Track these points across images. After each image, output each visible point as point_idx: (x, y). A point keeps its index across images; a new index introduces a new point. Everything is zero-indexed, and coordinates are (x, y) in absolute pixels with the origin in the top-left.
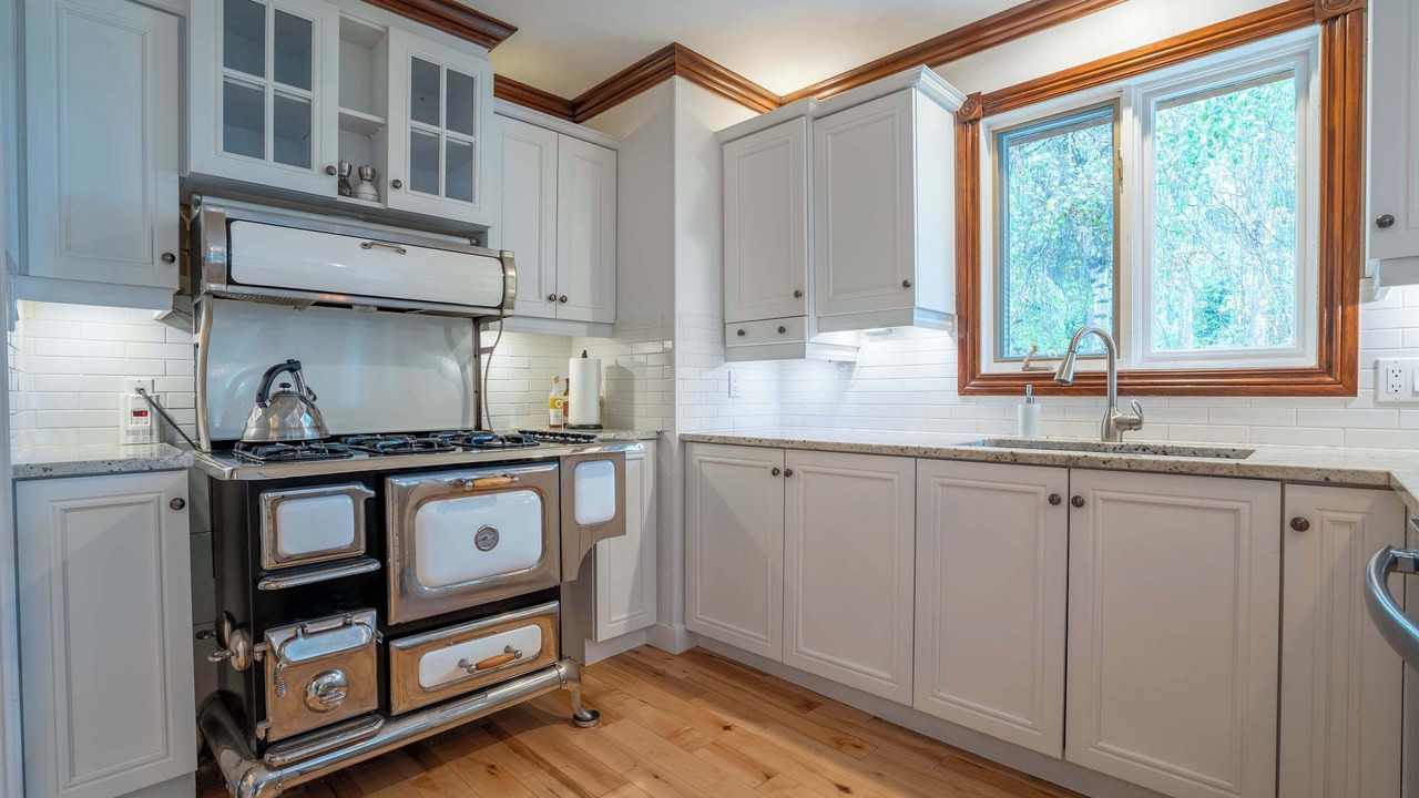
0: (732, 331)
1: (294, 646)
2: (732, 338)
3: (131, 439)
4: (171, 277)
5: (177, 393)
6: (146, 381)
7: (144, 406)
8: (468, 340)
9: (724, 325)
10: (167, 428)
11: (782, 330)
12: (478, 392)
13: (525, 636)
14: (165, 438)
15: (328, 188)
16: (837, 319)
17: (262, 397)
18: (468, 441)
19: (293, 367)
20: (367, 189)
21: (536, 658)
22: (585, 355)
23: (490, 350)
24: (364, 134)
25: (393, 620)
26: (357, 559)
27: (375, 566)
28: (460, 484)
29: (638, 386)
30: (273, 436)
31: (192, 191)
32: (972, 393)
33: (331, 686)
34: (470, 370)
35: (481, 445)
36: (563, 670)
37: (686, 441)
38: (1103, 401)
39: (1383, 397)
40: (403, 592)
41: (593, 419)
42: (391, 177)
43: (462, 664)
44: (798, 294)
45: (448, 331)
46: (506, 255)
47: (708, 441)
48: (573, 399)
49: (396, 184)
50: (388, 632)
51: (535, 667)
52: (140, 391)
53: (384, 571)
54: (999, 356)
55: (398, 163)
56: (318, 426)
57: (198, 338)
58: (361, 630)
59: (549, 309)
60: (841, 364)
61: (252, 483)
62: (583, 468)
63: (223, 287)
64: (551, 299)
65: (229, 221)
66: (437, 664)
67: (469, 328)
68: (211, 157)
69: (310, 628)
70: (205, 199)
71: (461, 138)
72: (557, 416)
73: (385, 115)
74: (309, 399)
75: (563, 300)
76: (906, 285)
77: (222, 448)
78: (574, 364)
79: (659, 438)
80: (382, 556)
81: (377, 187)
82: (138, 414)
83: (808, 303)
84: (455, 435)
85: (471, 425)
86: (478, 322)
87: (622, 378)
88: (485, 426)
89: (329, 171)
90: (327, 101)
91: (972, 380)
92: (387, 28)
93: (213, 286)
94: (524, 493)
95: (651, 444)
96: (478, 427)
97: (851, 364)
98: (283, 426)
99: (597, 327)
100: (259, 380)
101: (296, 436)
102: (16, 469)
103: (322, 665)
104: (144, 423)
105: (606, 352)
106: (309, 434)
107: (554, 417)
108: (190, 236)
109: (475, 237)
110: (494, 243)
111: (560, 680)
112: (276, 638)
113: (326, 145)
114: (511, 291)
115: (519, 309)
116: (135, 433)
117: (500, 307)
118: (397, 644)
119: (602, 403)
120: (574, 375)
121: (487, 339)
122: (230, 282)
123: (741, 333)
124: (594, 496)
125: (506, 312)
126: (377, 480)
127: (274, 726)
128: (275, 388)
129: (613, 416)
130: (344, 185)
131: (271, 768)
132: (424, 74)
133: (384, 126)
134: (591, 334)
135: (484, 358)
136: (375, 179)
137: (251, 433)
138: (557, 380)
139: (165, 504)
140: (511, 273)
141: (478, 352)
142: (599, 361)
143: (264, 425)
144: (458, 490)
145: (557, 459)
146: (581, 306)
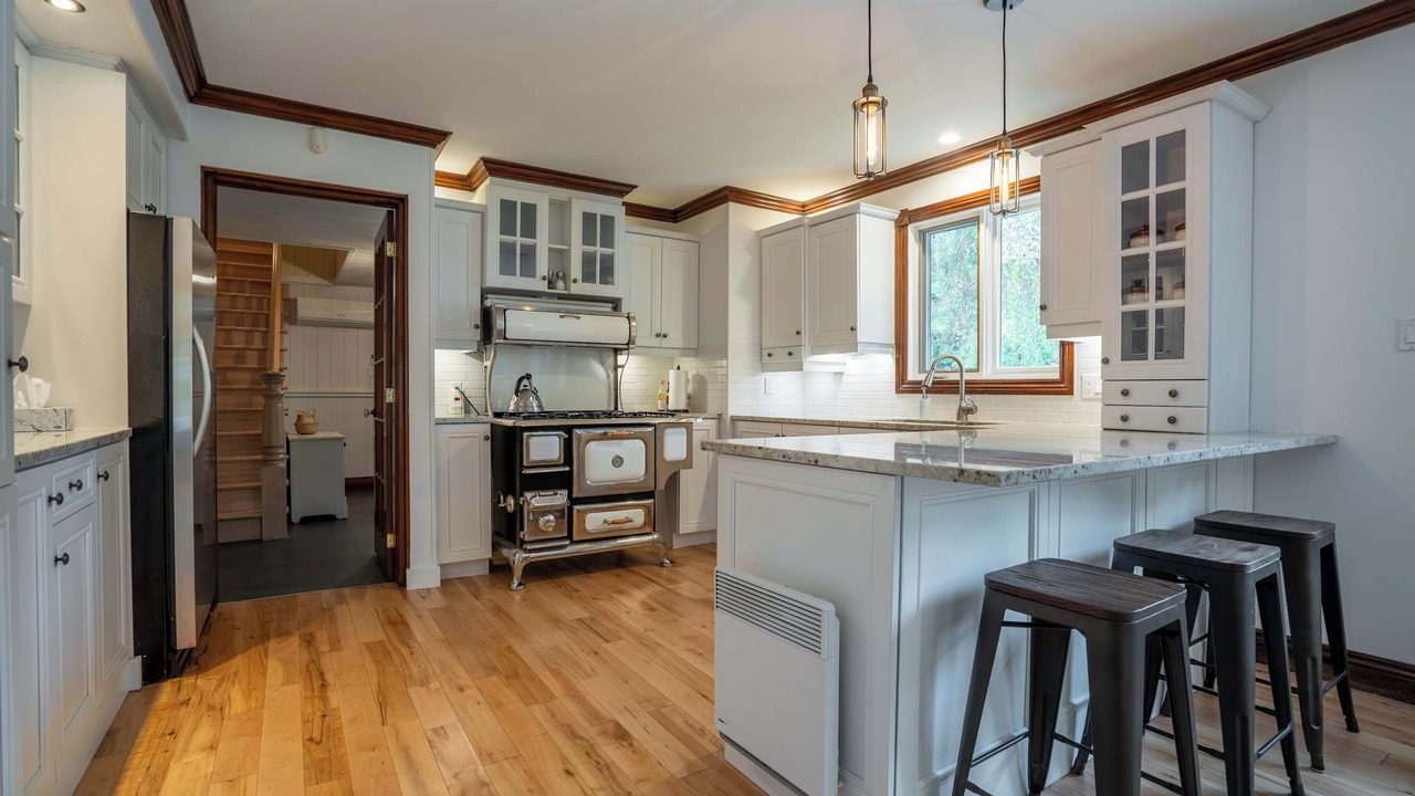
0: (765, 353)
1: (536, 500)
2: (766, 357)
3: (454, 412)
4: (477, 335)
5: (474, 390)
6: (458, 384)
7: (459, 395)
8: (610, 361)
9: (761, 349)
10: (468, 406)
11: (790, 354)
12: (616, 390)
13: (636, 515)
14: (467, 411)
15: (543, 286)
16: (820, 348)
17: (517, 392)
18: (609, 415)
19: (528, 377)
20: (560, 284)
21: (641, 528)
22: (679, 368)
23: (623, 366)
24: (560, 255)
25: (574, 496)
26: (559, 466)
27: (567, 469)
28: (606, 434)
29: (709, 386)
30: (521, 410)
31: (485, 293)
32: (903, 392)
33: (548, 521)
34: (612, 376)
35: (615, 416)
36: (655, 536)
37: (735, 420)
38: (956, 397)
39: (1085, 396)
40: (579, 485)
41: (683, 406)
42: (573, 277)
43: (605, 522)
44: (798, 333)
45: (600, 356)
46: (631, 315)
47: (745, 419)
48: (671, 394)
49: (575, 281)
50: (573, 501)
51: (640, 532)
52: (457, 388)
53: (571, 472)
54: (922, 369)
55: (576, 270)
56: (540, 406)
57: (488, 363)
58: (560, 498)
59: (656, 342)
60: (836, 373)
61: (521, 427)
62: (669, 431)
63: (502, 341)
64: (658, 335)
65: (505, 310)
66: (595, 520)
67: (612, 354)
68: (495, 279)
69: (542, 493)
70: (490, 296)
71: (607, 251)
72: (662, 404)
73: (570, 246)
74: (535, 392)
75: (665, 336)
76: (852, 329)
77: (497, 415)
78: (672, 373)
79: (719, 418)
80: (571, 465)
81: (565, 282)
82: (457, 399)
83: (805, 338)
84: (604, 413)
85: (612, 409)
86: (617, 351)
87: (701, 381)
88: (620, 409)
89: (544, 278)
90: (542, 242)
91: (904, 385)
92: (570, 199)
93: (497, 341)
94: (638, 441)
95: (714, 421)
96: (616, 409)
97: (842, 373)
98: (526, 406)
99: (686, 351)
100: (515, 384)
101: (530, 410)
102: (436, 419)
103: (544, 512)
104: (460, 404)
105: (691, 366)
106: (536, 410)
107: (660, 406)
108: (487, 315)
109: (616, 304)
110: (625, 309)
111: (653, 541)
112: (528, 495)
113: (543, 265)
114: (633, 334)
115: (638, 342)
116: (456, 408)
117: (628, 344)
118: (576, 507)
119: (689, 397)
120: (672, 379)
121: (621, 359)
122: (505, 338)
123: (770, 355)
124: (674, 446)
125: (631, 346)
126: (569, 430)
127: (526, 534)
128: (522, 388)
129: (694, 405)
130: (551, 284)
131: (526, 551)
132: (589, 218)
133: (569, 250)
134: (682, 355)
135: (620, 370)
136: (564, 278)
137: (511, 409)
138: (662, 383)
139: (482, 438)
140: (633, 324)
141: (616, 367)
142: (687, 372)
143: (517, 404)
144: (604, 437)
145: (654, 425)
146: (676, 339)
